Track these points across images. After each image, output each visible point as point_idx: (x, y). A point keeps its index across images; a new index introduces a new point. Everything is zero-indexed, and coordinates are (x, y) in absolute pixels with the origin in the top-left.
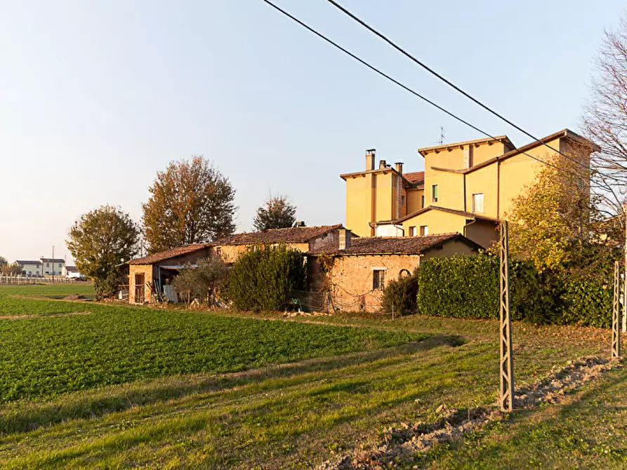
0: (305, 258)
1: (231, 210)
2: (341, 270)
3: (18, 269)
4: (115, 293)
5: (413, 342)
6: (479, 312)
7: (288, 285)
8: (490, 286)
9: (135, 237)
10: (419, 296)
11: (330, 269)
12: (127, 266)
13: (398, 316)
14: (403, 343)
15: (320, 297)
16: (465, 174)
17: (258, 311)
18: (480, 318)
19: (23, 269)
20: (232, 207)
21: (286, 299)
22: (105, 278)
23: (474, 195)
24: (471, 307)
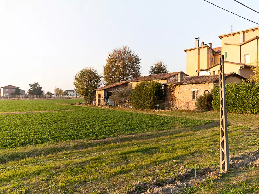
0: (163, 86)
1: (139, 67)
2: (179, 91)
3: (66, 93)
4: (91, 102)
5: (202, 125)
6: (242, 110)
7: (155, 98)
8: (247, 97)
9: (100, 79)
10: (213, 102)
11: (174, 91)
12: (95, 91)
13: (203, 112)
14: (197, 125)
15: (169, 103)
16: (241, 46)
17: (143, 109)
18: (243, 113)
19: (68, 93)
20: (139, 66)
21: (154, 104)
22: (87, 96)
23: (245, 55)
24: (238, 107)
